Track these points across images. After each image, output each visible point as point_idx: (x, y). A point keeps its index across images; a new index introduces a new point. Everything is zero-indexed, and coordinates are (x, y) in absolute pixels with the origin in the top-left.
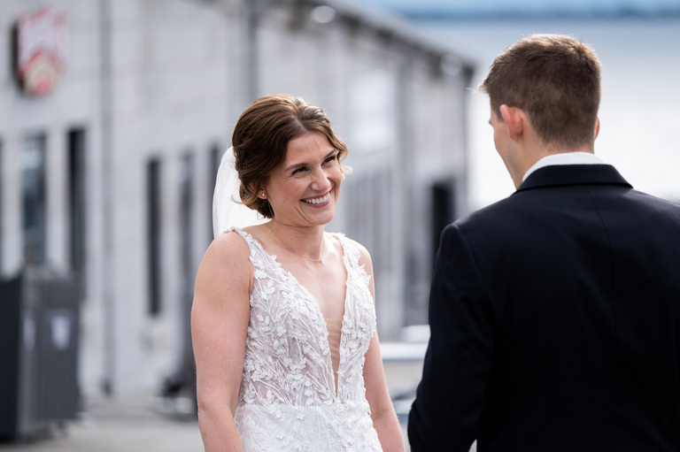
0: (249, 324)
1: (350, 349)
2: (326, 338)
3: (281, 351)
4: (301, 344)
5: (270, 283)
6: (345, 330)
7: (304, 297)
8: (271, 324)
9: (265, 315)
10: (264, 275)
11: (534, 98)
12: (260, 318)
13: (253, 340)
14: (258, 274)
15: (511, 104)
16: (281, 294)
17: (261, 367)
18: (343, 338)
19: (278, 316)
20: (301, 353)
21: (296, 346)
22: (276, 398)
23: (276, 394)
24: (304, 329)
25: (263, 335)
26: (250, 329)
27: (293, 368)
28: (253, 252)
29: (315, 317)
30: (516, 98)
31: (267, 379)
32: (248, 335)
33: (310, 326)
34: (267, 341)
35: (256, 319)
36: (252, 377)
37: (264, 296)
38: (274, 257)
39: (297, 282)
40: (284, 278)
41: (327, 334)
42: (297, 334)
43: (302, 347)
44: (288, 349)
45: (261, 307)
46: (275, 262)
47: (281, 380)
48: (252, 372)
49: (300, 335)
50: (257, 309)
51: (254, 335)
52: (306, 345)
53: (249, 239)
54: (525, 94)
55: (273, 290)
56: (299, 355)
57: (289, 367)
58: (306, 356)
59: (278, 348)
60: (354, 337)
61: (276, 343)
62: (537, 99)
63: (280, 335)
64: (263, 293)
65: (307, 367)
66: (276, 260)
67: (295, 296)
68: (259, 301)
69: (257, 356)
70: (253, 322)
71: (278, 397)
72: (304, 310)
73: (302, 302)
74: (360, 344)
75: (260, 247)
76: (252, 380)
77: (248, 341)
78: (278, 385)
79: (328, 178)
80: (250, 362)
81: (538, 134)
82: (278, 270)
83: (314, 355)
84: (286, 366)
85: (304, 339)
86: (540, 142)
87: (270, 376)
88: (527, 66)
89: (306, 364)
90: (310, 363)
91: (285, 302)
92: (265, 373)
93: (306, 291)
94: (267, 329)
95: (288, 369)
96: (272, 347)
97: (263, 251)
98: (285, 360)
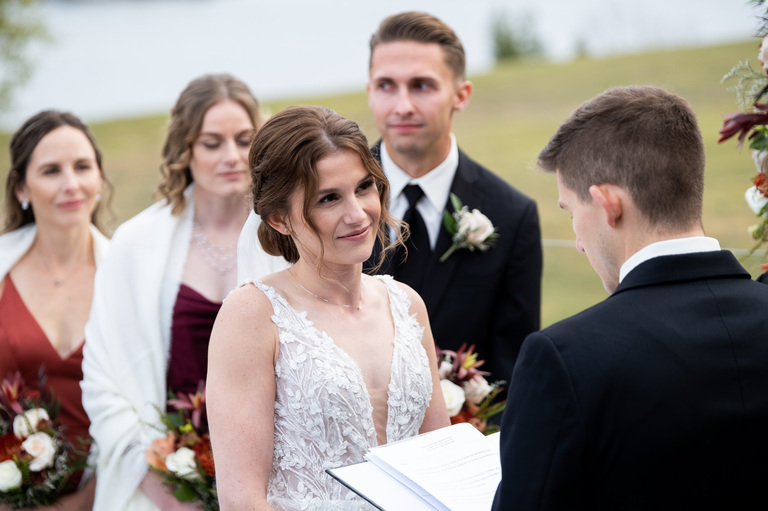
0: (277, 398)
1: (400, 426)
2: (370, 415)
3: (316, 432)
4: (340, 424)
5: (300, 349)
6: (392, 402)
7: (343, 364)
8: (303, 399)
9: (295, 388)
10: (293, 338)
11: (634, 168)
12: (289, 392)
13: (282, 418)
14: (284, 337)
15: (601, 181)
16: (314, 363)
17: (291, 453)
18: (391, 412)
19: (311, 392)
20: (340, 436)
21: (334, 428)
22: (309, 490)
23: (310, 486)
24: (343, 405)
25: (293, 412)
26: (277, 405)
27: (331, 454)
28: (277, 310)
29: (357, 389)
30: (608, 172)
31: (299, 467)
32: (276, 414)
33: (351, 401)
34: (298, 420)
35: (285, 393)
36: (281, 465)
37: (293, 365)
38: (303, 315)
39: (333, 345)
40: (317, 341)
41: (371, 409)
42: (336, 412)
43: (341, 428)
44: (324, 431)
45: (289, 378)
46: (305, 321)
47: (316, 468)
48: (280, 458)
49: (339, 414)
50: (285, 381)
51: (282, 412)
52: (347, 425)
53: (271, 294)
54: (619, 165)
55: (303, 357)
56: (337, 438)
57: (325, 452)
58: (346, 438)
59: (312, 429)
60: (404, 410)
61: (310, 423)
62: (638, 170)
63: (313, 412)
64: (291, 361)
65: (348, 453)
66: (307, 318)
67: (332, 364)
68: (287, 371)
69: (286, 439)
70: (281, 396)
71: (312, 489)
72: (344, 382)
73: (340, 371)
74: (412, 418)
75: (285, 303)
76: (280, 468)
77: (275, 420)
78: (311, 474)
79: (364, 210)
80: (278, 446)
81: (644, 213)
82: (309, 330)
83: (356, 438)
84: (322, 451)
85: (344, 418)
86: (646, 223)
87: (302, 463)
88: (618, 129)
89: (347, 449)
90: (352, 447)
91: (319, 373)
92: (296, 460)
93: (345, 355)
94: (298, 406)
95: (323, 455)
96: (304, 428)
97: (290, 308)
98: (321, 443)
